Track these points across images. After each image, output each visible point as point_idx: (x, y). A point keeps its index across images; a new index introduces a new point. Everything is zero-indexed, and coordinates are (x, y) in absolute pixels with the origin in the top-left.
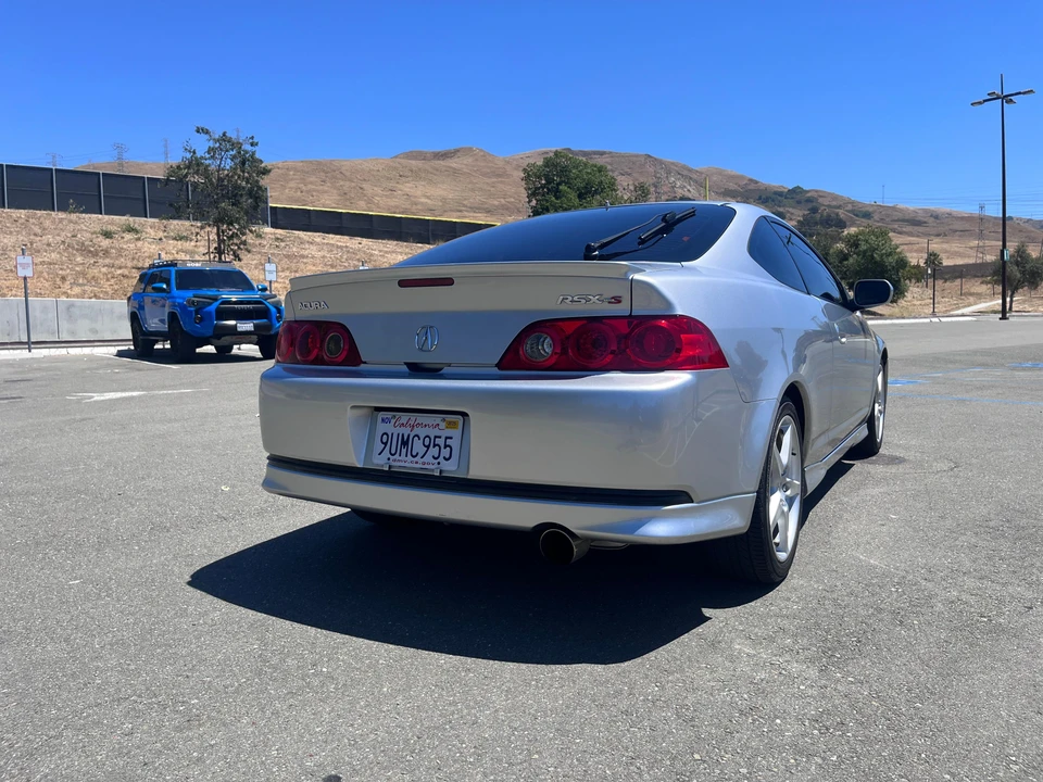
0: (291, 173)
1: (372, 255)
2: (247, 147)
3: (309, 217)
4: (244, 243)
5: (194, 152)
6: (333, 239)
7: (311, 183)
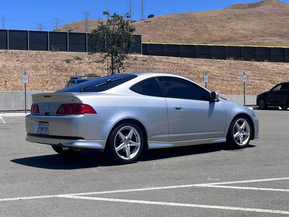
0: (169, 21)
1: (190, 67)
2: (125, 19)
3: (163, 48)
4: (122, 64)
5: (102, 23)
6: (173, 59)
7: (179, 26)
